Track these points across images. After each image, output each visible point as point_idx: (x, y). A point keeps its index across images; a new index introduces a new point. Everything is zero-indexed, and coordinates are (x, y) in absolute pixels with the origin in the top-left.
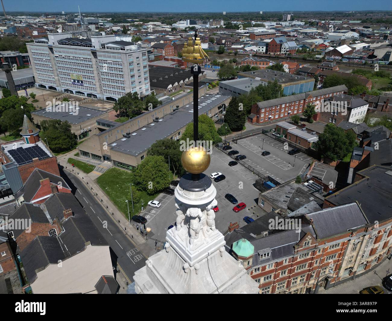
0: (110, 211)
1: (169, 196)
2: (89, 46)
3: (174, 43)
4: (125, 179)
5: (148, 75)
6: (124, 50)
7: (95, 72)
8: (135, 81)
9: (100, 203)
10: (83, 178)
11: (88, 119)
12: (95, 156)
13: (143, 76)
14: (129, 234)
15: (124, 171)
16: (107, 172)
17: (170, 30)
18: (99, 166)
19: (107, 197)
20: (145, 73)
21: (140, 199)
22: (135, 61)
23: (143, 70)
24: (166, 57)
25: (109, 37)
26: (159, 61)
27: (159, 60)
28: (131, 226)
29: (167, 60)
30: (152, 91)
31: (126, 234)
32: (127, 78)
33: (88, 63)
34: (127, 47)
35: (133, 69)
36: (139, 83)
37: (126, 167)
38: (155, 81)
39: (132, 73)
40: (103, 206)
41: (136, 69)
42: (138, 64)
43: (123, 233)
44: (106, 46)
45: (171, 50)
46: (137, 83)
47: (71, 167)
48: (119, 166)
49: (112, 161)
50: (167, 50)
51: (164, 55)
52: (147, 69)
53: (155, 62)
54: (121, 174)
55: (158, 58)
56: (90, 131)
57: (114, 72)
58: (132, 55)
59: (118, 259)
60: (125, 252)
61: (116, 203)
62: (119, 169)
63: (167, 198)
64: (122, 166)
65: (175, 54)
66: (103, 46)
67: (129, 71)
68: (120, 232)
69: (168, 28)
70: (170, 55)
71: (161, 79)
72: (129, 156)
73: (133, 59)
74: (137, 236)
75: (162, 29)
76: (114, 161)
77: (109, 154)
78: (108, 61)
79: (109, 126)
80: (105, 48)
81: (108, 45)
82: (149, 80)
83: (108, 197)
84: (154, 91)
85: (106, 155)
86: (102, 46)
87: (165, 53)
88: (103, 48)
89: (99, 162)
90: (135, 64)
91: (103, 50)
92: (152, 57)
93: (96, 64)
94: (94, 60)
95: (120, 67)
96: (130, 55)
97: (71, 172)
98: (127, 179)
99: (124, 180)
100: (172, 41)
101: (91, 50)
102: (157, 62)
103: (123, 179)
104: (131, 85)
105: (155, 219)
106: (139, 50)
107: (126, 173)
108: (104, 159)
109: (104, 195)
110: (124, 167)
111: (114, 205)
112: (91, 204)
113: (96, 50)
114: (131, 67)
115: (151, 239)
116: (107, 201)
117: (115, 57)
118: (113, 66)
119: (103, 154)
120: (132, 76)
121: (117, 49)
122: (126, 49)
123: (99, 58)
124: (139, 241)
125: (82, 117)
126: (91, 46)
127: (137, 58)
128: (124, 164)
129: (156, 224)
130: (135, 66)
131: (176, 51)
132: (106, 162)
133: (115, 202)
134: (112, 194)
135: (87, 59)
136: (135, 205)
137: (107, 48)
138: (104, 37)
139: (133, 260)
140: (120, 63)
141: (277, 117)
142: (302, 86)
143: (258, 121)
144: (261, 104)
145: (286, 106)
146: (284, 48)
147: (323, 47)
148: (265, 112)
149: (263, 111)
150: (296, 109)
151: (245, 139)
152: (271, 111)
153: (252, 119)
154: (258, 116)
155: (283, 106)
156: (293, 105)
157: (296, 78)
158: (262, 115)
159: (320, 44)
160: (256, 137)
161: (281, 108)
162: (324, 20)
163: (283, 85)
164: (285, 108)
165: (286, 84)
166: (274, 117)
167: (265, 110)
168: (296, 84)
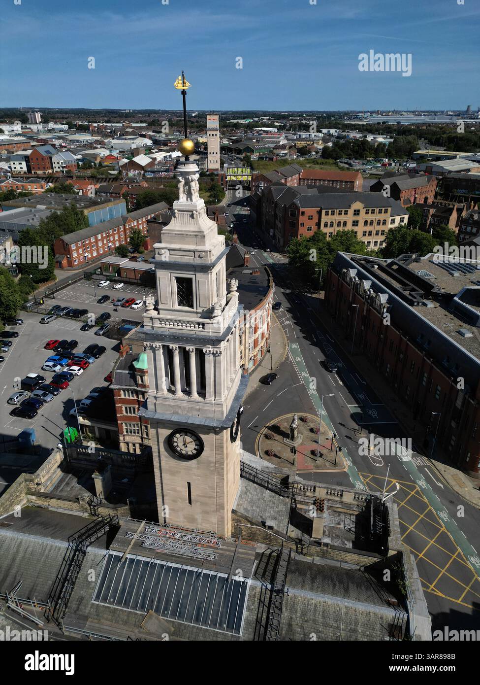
141: (95, 254)
142: (111, 210)
143: (70, 264)
144: (66, 238)
145: (102, 236)
146: (56, 163)
147: (112, 160)
148: (77, 250)
149: (73, 247)
150: (117, 240)
151: (64, 291)
152: (84, 246)
153: (60, 263)
154: (69, 256)
155: (99, 237)
156: (111, 235)
157: (99, 200)
158: (75, 254)
159: (106, 155)
160: (79, 284)
161: (97, 241)
162: (96, 122)
163: (86, 212)
164: (102, 240)
165: (90, 210)
166: (92, 254)
167: (77, 246)
168: (102, 208)
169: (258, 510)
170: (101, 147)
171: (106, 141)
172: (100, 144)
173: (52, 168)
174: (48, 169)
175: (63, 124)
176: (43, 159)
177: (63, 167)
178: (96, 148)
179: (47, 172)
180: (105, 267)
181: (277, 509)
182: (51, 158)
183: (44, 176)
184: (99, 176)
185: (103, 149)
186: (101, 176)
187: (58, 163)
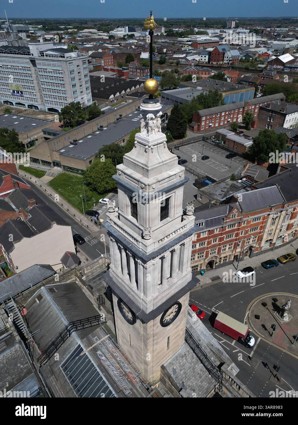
0: (65, 208)
2: (27, 54)
3: (113, 52)
5: (89, 85)
6: (64, 57)
7: (35, 82)
8: (76, 91)
9: (55, 202)
10: (36, 182)
11: (34, 128)
12: (45, 163)
13: (84, 86)
14: (84, 225)
15: (74, 175)
16: (58, 176)
17: (108, 38)
18: (50, 171)
20: (86, 82)
21: (91, 198)
22: (76, 69)
23: (84, 80)
24: (105, 67)
25: (47, 44)
26: (99, 72)
27: (98, 70)
28: (86, 218)
29: (106, 70)
30: (94, 102)
31: (82, 225)
32: (68, 88)
33: (27, 72)
34: (67, 55)
35: (74, 78)
36: (81, 92)
37: (76, 171)
38: (96, 91)
39: (73, 83)
40: (58, 204)
41: (77, 78)
42: (78, 73)
43: (79, 224)
44: (45, 53)
45: (110, 60)
46: (78, 93)
47: (23, 173)
48: (69, 171)
49: (62, 167)
50: (106, 59)
51: (103, 65)
52: (88, 78)
53: (95, 73)
54: (71, 177)
55: (97, 68)
56: (37, 140)
57: (54, 81)
58: (72, 63)
61: (70, 202)
62: (69, 174)
65: (114, 65)
66: (42, 54)
67: (70, 80)
68: (76, 224)
69: (105, 36)
70: (109, 65)
71: (102, 89)
72: (78, 161)
73: (73, 67)
74: (92, 226)
75: (99, 37)
76: (64, 166)
77: (58, 160)
78: (48, 70)
79: (54, 135)
80: (44, 56)
81: (47, 53)
82: (90, 90)
83: (62, 197)
84: (96, 101)
85: (55, 160)
86: (40, 53)
87: (104, 63)
88: (42, 56)
89: (50, 168)
90: (76, 72)
91: (42, 58)
92: (92, 67)
93: (35, 73)
94: (33, 68)
95: (61, 76)
96: (71, 63)
97: (24, 177)
98: (78, 182)
100: (111, 50)
101: (30, 58)
102: (96, 72)
103: (74, 182)
104: (73, 95)
106: (79, 58)
107: (76, 177)
108: (54, 166)
110: (73, 172)
111: (68, 203)
113: (34, 58)
114: (72, 76)
116: (61, 200)
117: (54, 66)
118: (53, 75)
119: (53, 160)
120: (74, 86)
121: (56, 56)
122: (65, 57)
123: (38, 66)
124: (93, 229)
125: (28, 127)
126: (29, 54)
127: (77, 66)
128: (73, 169)
130: (76, 74)
131: (115, 61)
132: (56, 168)
133: (68, 201)
134: (65, 194)
135: (26, 68)
136: (88, 202)
137: (46, 56)
138: (43, 44)
139: (90, 243)
140: (60, 71)
141: (217, 125)
142: (242, 95)
143: (199, 129)
144: (202, 112)
145: (225, 114)
146: (226, 57)
147: (266, 56)
148: (206, 120)
149: (204, 119)
150: (235, 118)
151: (186, 146)
152: (211, 118)
153: (193, 127)
154: (199, 124)
155: (223, 114)
156: (232, 113)
157: (237, 87)
158: (203, 124)
159: (264, 52)
160: (197, 144)
161: (221, 116)
162: (270, 27)
163: (224, 94)
164: (225, 116)
165: (227, 93)
166: (215, 125)
167: (206, 118)
168: (236, 93)
169: (184, 376)
170: (264, 47)
171: (269, 42)
172: (264, 44)
173: (223, 61)
174: (220, 61)
175: (246, 29)
176: (219, 54)
177: (230, 60)
178: (260, 47)
179: (219, 63)
180: (218, 136)
181: (200, 384)
182: (224, 54)
183: (217, 66)
184: (250, 68)
185: (263, 48)
186: (252, 68)
187: (228, 57)
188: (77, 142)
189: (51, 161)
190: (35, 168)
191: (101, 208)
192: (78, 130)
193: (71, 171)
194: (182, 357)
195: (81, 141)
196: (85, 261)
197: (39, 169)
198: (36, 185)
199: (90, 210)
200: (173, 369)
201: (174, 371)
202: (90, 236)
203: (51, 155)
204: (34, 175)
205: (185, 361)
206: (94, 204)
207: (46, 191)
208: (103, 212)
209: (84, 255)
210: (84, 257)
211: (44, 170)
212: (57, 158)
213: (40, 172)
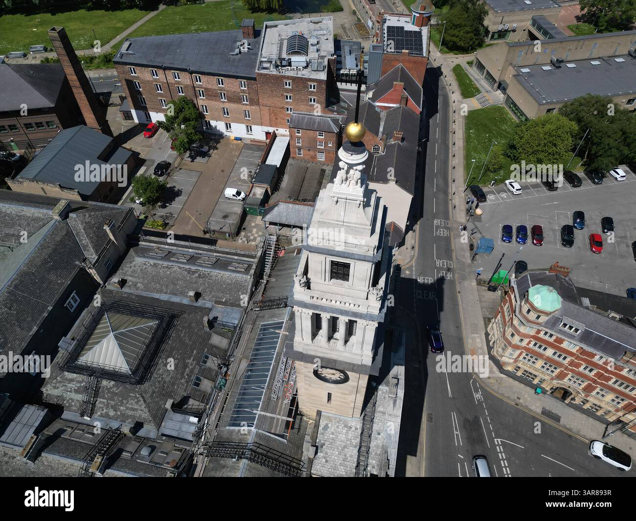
0: (454, 163)
1: (545, 188)
4: (504, 131)
9: (450, 145)
10: (454, 102)
11: (522, 9)
12: (490, 77)
14: (453, 202)
15: (513, 119)
16: (489, 109)
18: (485, 94)
19: (463, 143)
21: (500, 169)
28: (463, 194)
31: (450, 200)
37: (519, 114)
40: (450, 151)
43: (448, 196)
47: (451, 79)
48: (510, 107)
49: (506, 95)
54: (504, 120)
56: (514, 30)
59: (422, 218)
60: (435, 216)
61: (468, 157)
62: (507, 113)
63: (538, 190)
64: (514, 109)
68: (446, 193)
72: (531, 99)
74: (461, 210)
76: (509, 97)
77: (508, 82)
79: (545, 33)
83: (465, 144)
85: (504, 81)
89: (489, 88)
97: (447, 86)
98: (506, 132)
99: (502, 132)
103: (502, 130)
105: (499, 205)
107: (512, 123)
108: (498, 88)
109: (462, 137)
110: (515, 113)
111: (464, 157)
112: (440, 141)
115: (473, 223)
116: (459, 148)
119: (502, 79)
124: (458, 216)
128: (518, 109)
129: (494, 212)
132: (498, 92)
133: (467, 155)
134: (472, 142)
136: (489, 173)
139: (436, 231)
188: (562, 65)
189: (497, 80)
190: (472, 78)
191: (498, 193)
192: (581, 43)
193: (513, 110)
194: (346, 426)
195: (569, 65)
196: (410, 247)
197: (476, 83)
198: (450, 105)
199: (480, 186)
200: (327, 425)
201: (326, 427)
202: (445, 222)
203: (503, 71)
204: (461, 90)
205: (345, 431)
206: (493, 182)
207: (454, 122)
208: (494, 201)
209: (415, 239)
210: (413, 242)
211: (481, 89)
212: (508, 77)
213: (474, 88)
